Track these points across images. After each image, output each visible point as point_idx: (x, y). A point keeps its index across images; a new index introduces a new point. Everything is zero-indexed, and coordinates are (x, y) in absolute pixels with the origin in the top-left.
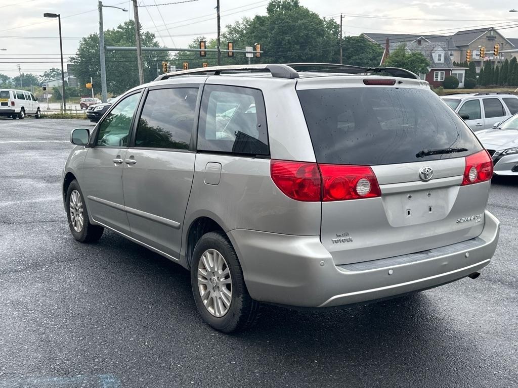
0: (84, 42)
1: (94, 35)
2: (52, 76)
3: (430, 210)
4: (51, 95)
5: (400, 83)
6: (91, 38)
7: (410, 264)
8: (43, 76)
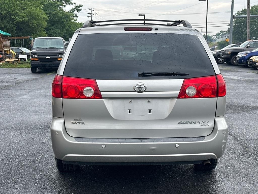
0: (238, 14)
1: (245, 9)
2: (220, 35)
3: (150, 112)
4: (217, 47)
5: (156, 29)
6: (243, 11)
7: (120, 143)
8: (215, 36)
